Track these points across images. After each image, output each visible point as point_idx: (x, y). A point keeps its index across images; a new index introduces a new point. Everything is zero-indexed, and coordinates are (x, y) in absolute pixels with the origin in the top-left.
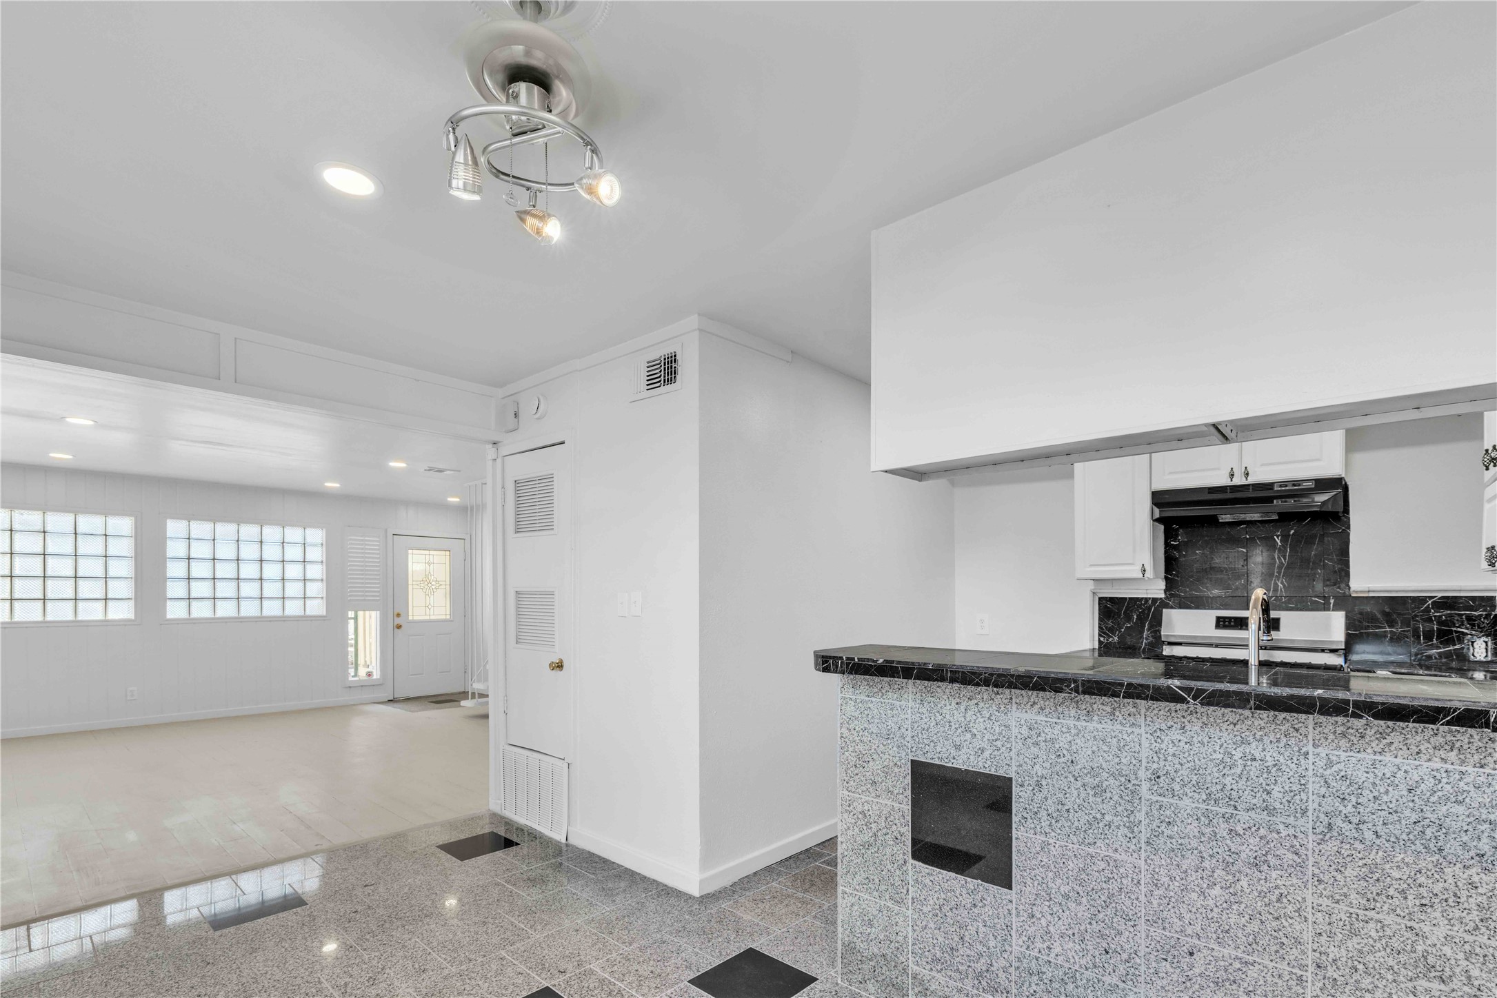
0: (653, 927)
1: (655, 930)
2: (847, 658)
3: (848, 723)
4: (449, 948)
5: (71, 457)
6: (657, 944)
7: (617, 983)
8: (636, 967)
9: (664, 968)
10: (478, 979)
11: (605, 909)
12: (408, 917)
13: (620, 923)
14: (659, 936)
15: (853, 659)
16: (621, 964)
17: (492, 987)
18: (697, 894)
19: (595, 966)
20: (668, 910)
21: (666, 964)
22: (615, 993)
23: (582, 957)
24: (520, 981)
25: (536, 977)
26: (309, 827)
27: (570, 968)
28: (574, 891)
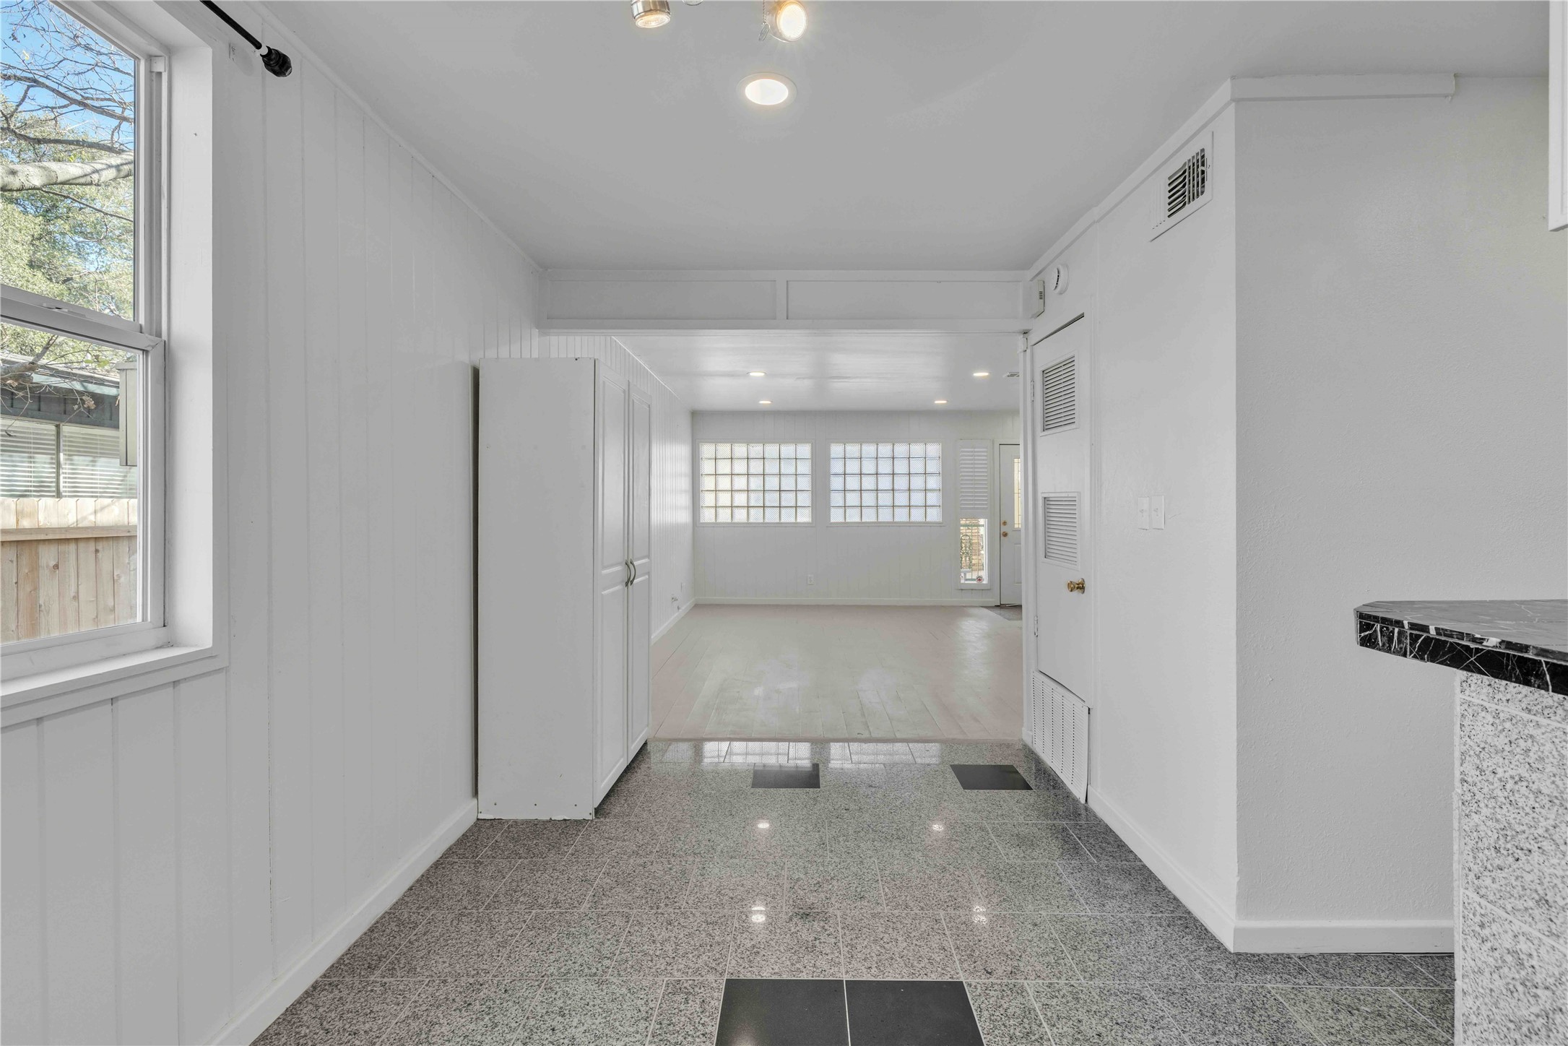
0: (1136, 968)
1: (1138, 974)
2: (1413, 626)
3: (1478, 756)
4: (896, 883)
5: (770, 402)
6: (1129, 997)
7: (1045, 1024)
8: (1081, 1015)
9: (1119, 1039)
10: (901, 933)
11: (1085, 912)
12: (883, 833)
13: (1094, 940)
14: (1138, 985)
15: (1425, 629)
16: (1064, 1000)
17: (908, 950)
18: (1230, 945)
19: (1030, 986)
20: (1173, 952)
21: (1126, 1034)
22: (1033, 1038)
23: (1021, 964)
24: (938, 959)
25: (957, 962)
26: (863, 715)
27: (1000, 972)
28: (1061, 870)
